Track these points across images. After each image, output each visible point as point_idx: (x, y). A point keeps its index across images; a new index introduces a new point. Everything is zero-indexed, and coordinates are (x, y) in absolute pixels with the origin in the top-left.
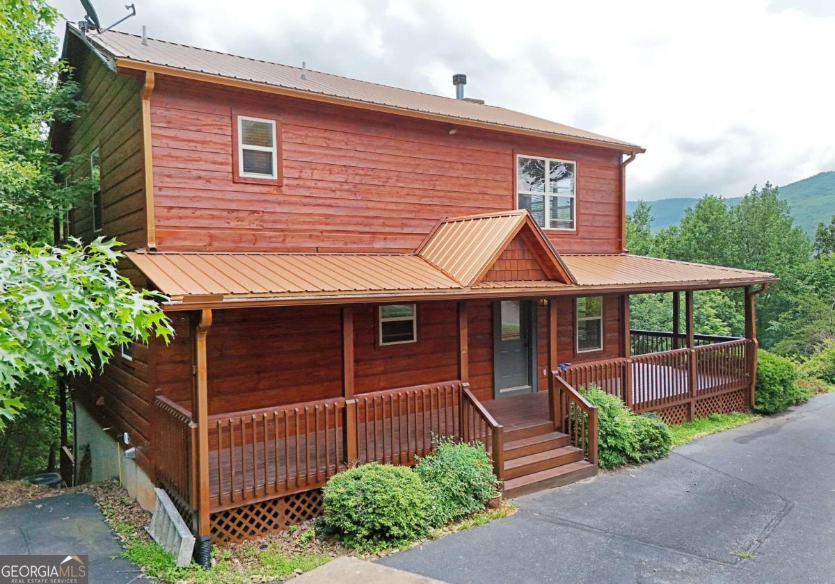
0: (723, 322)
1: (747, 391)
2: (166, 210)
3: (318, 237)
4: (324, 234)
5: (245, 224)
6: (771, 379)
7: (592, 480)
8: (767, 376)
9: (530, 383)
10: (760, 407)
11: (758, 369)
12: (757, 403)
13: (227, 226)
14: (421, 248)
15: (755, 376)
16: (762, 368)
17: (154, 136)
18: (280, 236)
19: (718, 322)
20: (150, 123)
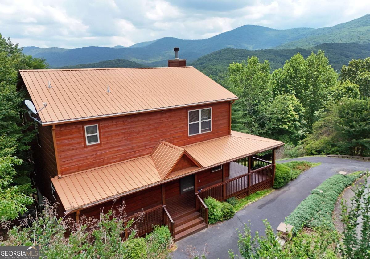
0: (296, 113)
1: (272, 181)
2: (63, 162)
3: (115, 157)
4: (117, 156)
5: (90, 160)
6: (279, 177)
7: (206, 229)
8: (278, 176)
9: (194, 186)
10: (275, 187)
11: (276, 174)
12: (274, 185)
13: (84, 162)
14: (153, 152)
15: (274, 176)
16: (277, 173)
17: (57, 140)
18: (102, 160)
19: (294, 113)
20: (55, 137)
